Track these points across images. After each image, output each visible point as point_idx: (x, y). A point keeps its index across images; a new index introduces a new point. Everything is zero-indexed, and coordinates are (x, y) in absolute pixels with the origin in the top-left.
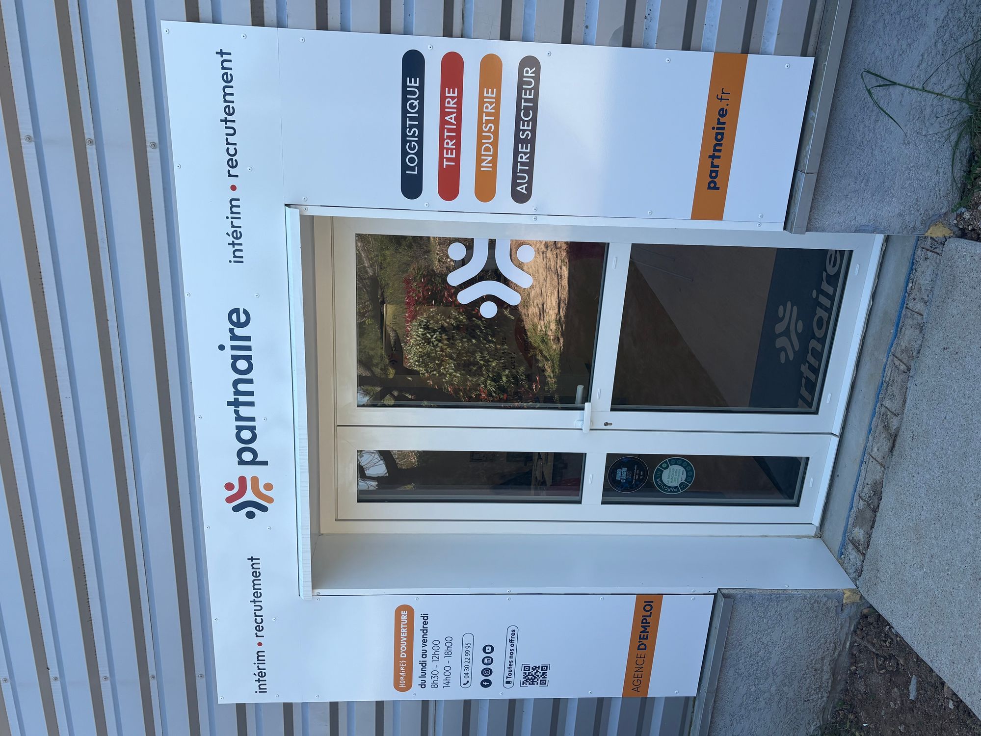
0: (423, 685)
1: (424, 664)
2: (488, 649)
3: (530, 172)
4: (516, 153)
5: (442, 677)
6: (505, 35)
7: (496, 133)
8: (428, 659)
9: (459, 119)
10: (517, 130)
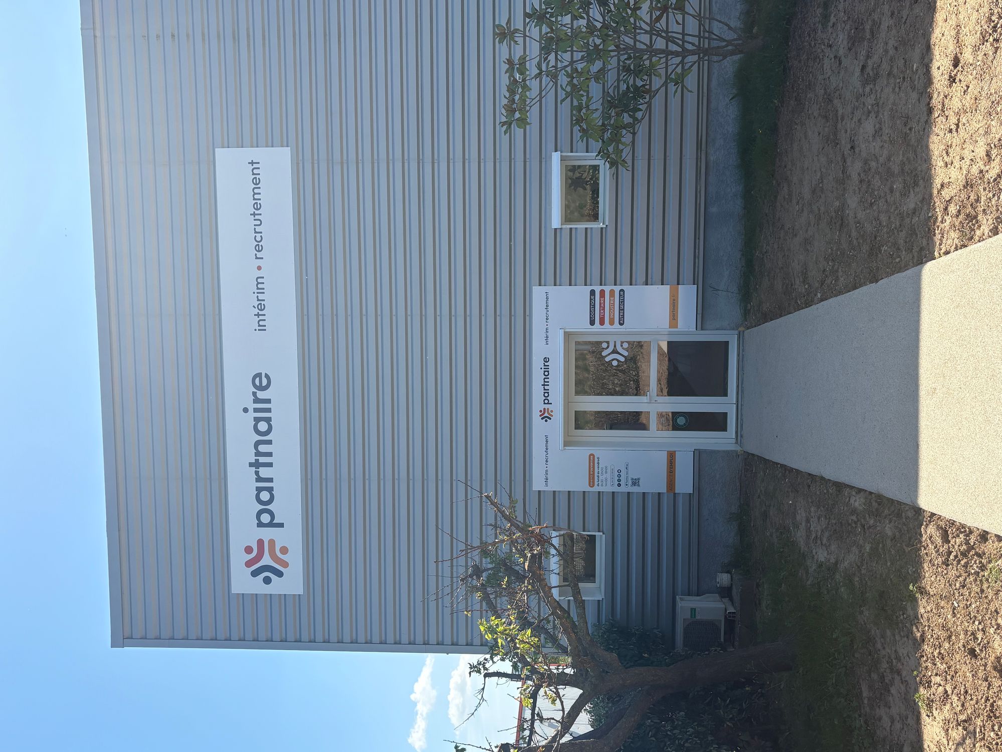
0: (598, 485)
1: (598, 476)
2: (619, 471)
3: (624, 318)
4: (619, 313)
5: (604, 482)
6: (615, 284)
7: (614, 308)
8: (600, 475)
9: (604, 305)
10: (619, 307)
